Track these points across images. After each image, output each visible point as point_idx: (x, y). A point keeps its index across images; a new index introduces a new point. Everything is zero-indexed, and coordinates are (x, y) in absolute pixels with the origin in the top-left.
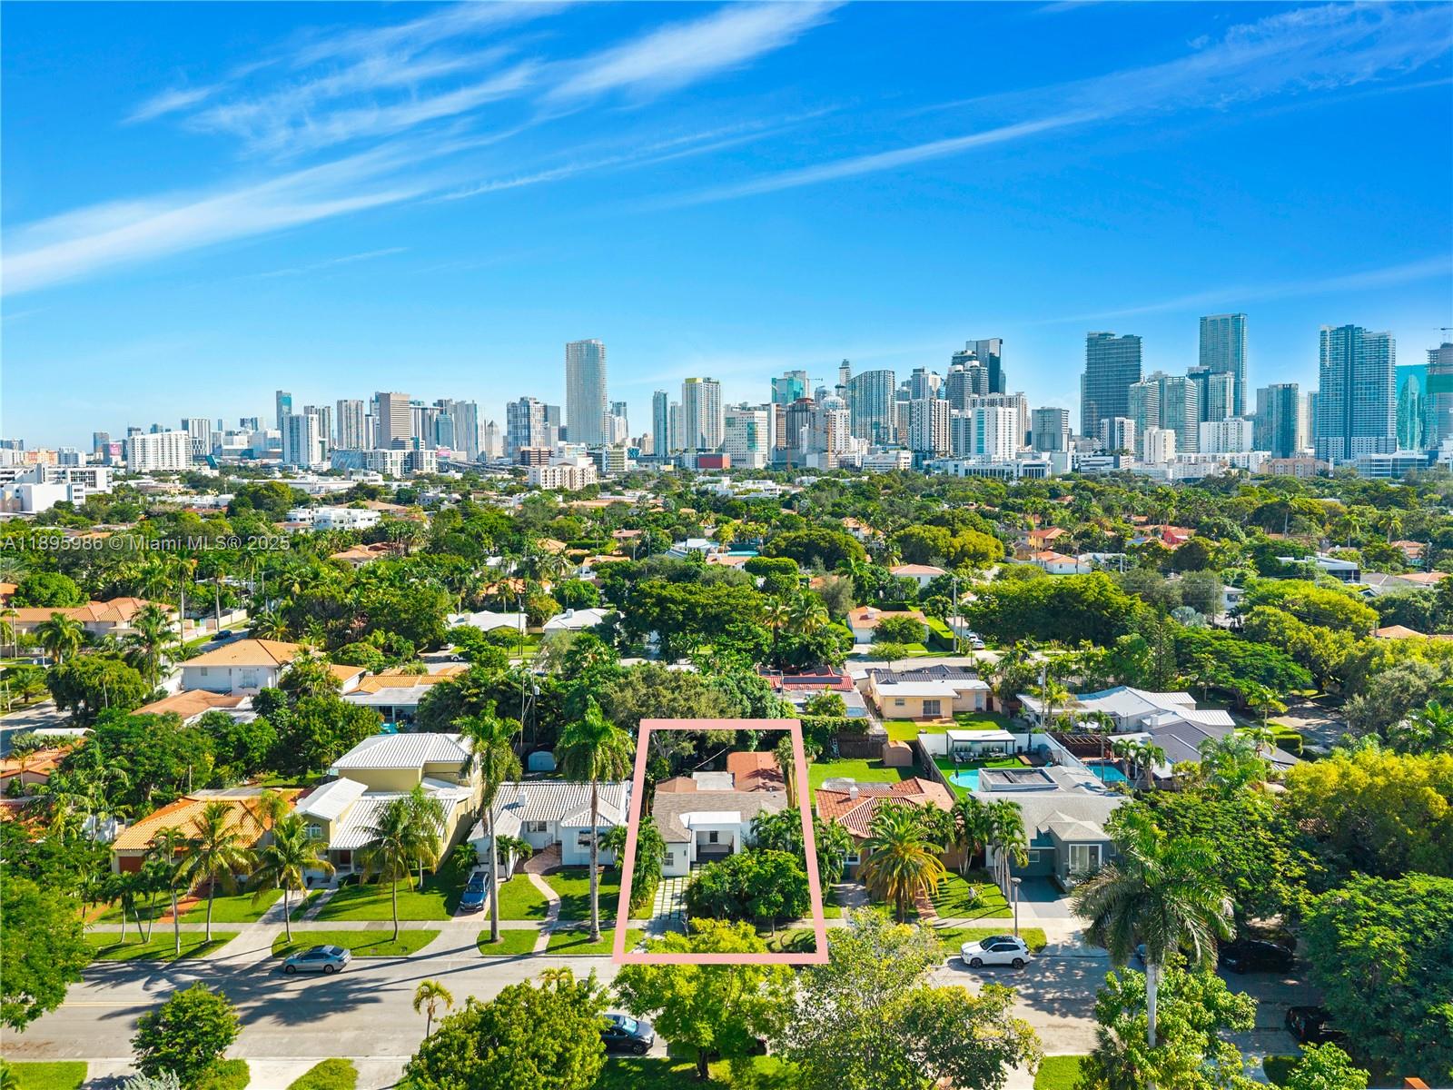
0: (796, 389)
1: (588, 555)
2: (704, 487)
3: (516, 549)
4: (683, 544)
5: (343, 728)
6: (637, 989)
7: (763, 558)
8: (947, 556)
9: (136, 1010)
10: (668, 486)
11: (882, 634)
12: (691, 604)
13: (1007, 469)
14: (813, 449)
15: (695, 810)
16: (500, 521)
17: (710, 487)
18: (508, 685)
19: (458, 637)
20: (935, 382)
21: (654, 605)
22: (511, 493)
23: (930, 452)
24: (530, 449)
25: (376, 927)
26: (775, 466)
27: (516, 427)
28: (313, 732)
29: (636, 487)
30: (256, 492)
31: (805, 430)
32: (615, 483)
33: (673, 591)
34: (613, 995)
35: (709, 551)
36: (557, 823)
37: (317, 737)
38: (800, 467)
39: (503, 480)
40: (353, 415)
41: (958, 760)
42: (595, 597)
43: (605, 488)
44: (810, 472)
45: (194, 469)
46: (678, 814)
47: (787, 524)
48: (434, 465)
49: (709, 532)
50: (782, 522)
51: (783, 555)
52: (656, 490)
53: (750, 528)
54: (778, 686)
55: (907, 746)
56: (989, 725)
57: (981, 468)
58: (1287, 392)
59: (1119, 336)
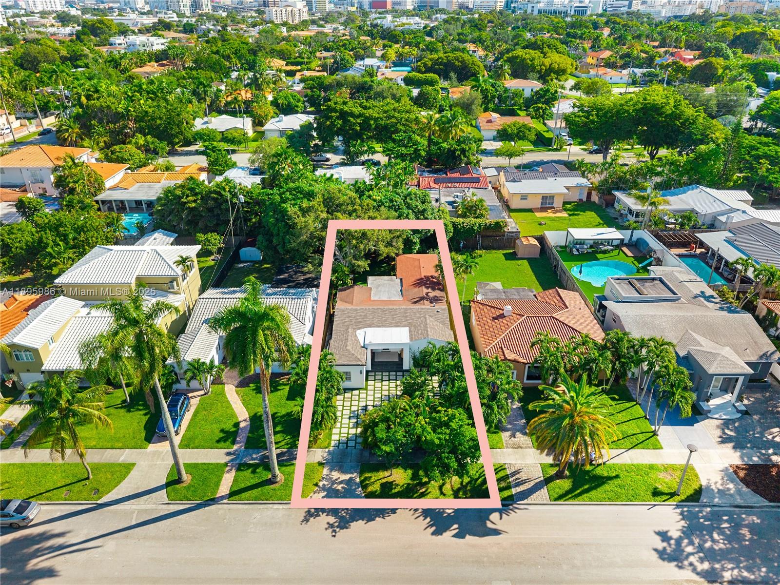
1: (299, 71)
2: (375, 22)
3: (252, 67)
4: (362, 62)
5: (75, 239)
7: (416, 73)
8: (539, 72)
10: (353, 21)
11: (503, 135)
12: (366, 118)
13: (563, 9)
15: (370, 326)
16: (242, 46)
17: (379, 21)
18: (219, 193)
21: (337, 118)
22: (254, 25)
26: (419, 8)
28: (47, 245)
29: (333, 22)
30: (93, 25)
32: (320, 19)
33: (352, 107)
35: (379, 67)
37: (49, 250)
38: (435, 8)
39: (252, 17)
41: (575, 252)
42: (300, 104)
43: (314, 22)
44: (442, 11)
45: (66, 10)
46: (355, 330)
47: (431, 49)
48: (210, 8)
49: (379, 54)
50: (427, 46)
51: (429, 72)
52: (345, 24)
53: (405, 51)
54: (432, 185)
55: (536, 243)
56: (591, 215)
57: (548, 9)
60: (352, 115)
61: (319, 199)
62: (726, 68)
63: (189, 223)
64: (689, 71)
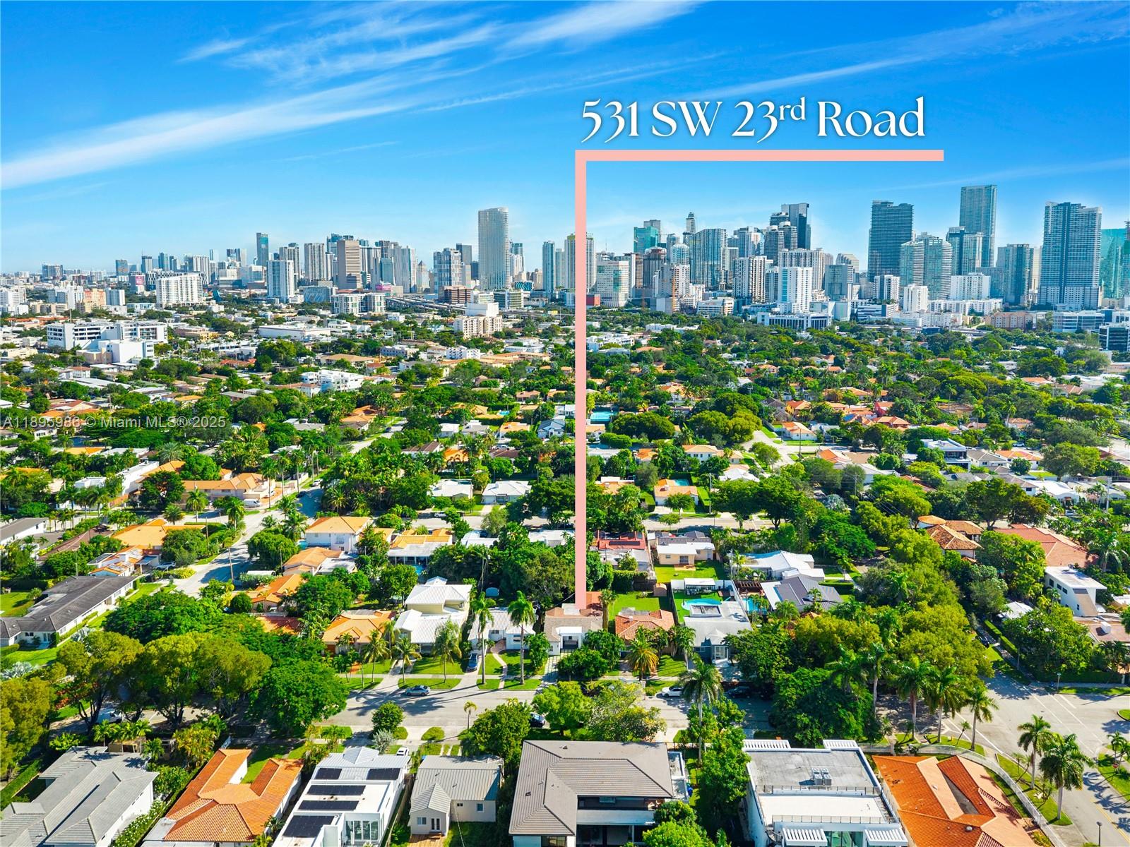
0: (653, 235)
1: (504, 420)
4: (562, 408)
6: (540, 706)
7: (611, 434)
8: (724, 433)
9: (358, 708)
11: (671, 502)
13: (800, 319)
14: (662, 294)
15: (562, 626)
19: (439, 503)
20: (756, 238)
23: (748, 298)
24: (451, 288)
25: (436, 677)
27: (440, 271)
29: (530, 332)
31: (656, 276)
34: (532, 707)
36: (504, 631)
38: (651, 308)
39: (434, 321)
40: (317, 253)
41: (688, 593)
42: (510, 469)
43: (509, 335)
45: (206, 303)
46: (555, 626)
51: (623, 432)
52: (545, 336)
53: (606, 397)
54: (608, 546)
55: (665, 587)
56: (712, 571)
57: (778, 318)
58: (1020, 250)
59: (896, 204)
60: (554, 494)
61: (538, 559)
63: (455, 572)
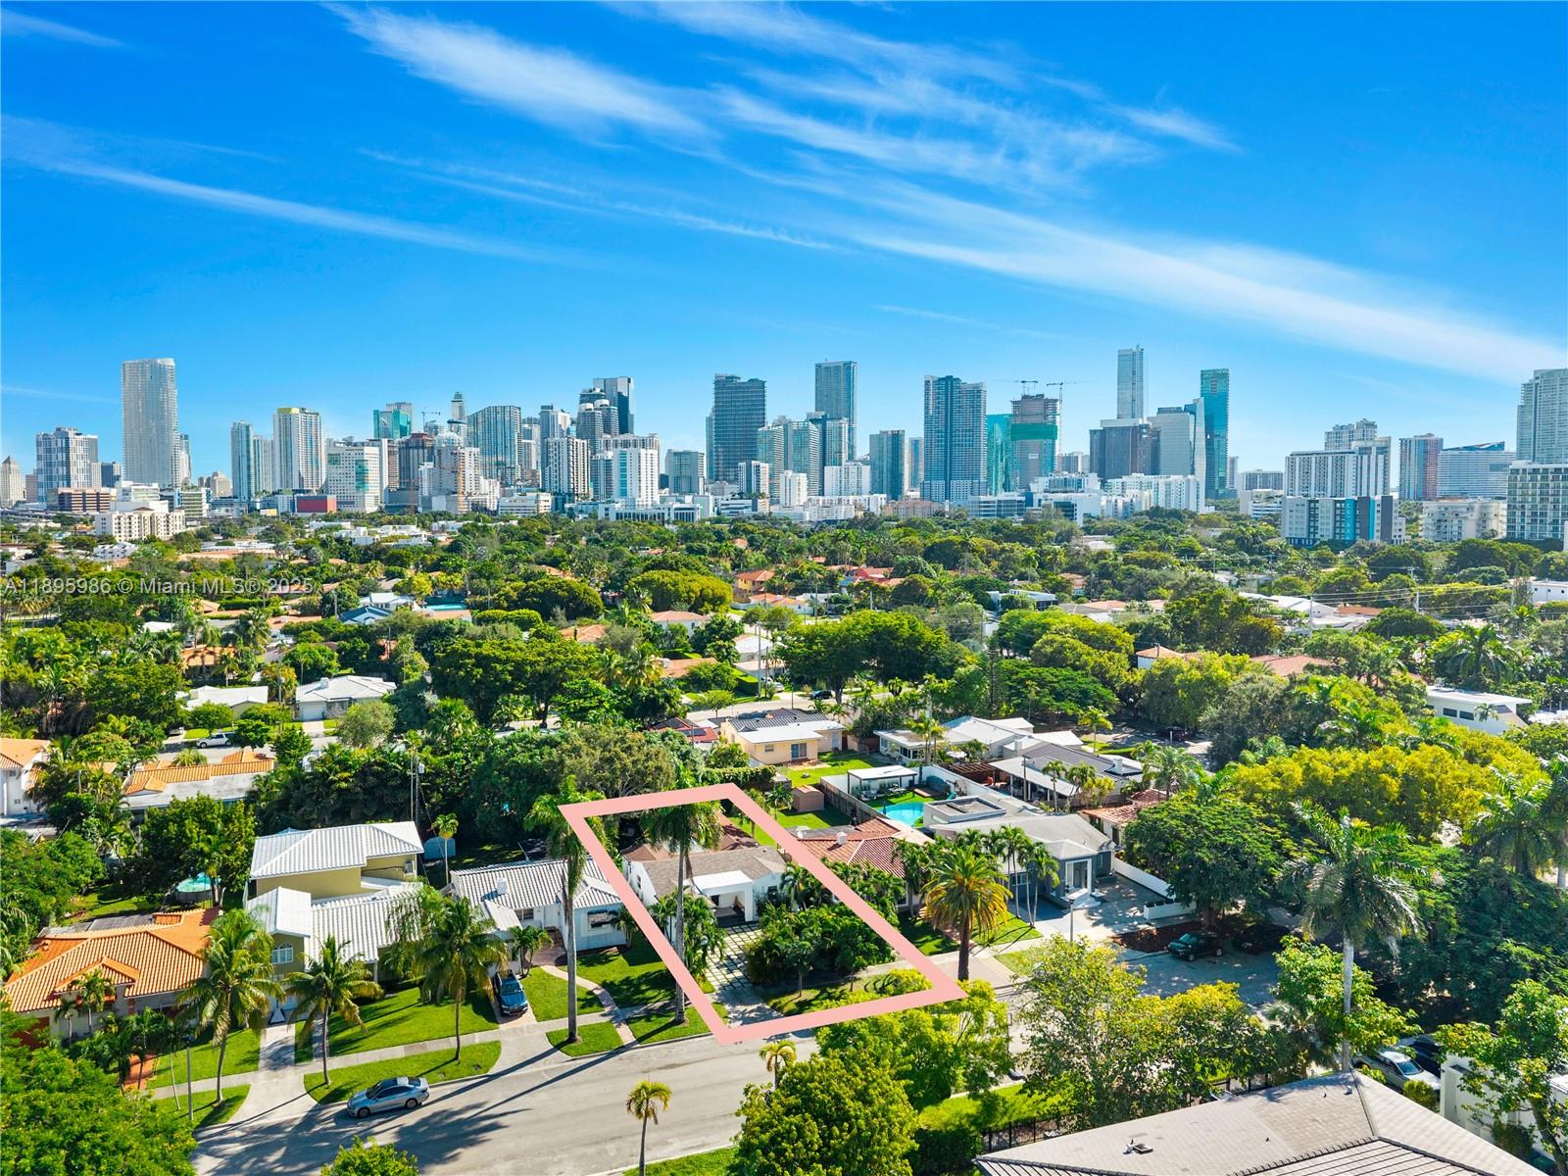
0: (403, 423)
2: (333, 535)
4: (367, 600)
7: (497, 611)
8: (688, 600)
11: (693, 682)
12: (518, 663)
13: (657, 513)
14: (440, 490)
17: (339, 533)
20: (564, 419)
23: (569, 494)
24: (70, 491)
25: (417, 1050)
26: (390, 509)
27: (49, 464)
39: (50, 529)
41: (865, 799)
43: (202, 537)
44: (446, 515)
49: (387, 586)
51: (517, 607)
56: (858, 763)
57: (628, 511)
58: (896, 438)
59: (744, 379)
60: (497, 660)
62: (937, 587)
64: (888, 594)
